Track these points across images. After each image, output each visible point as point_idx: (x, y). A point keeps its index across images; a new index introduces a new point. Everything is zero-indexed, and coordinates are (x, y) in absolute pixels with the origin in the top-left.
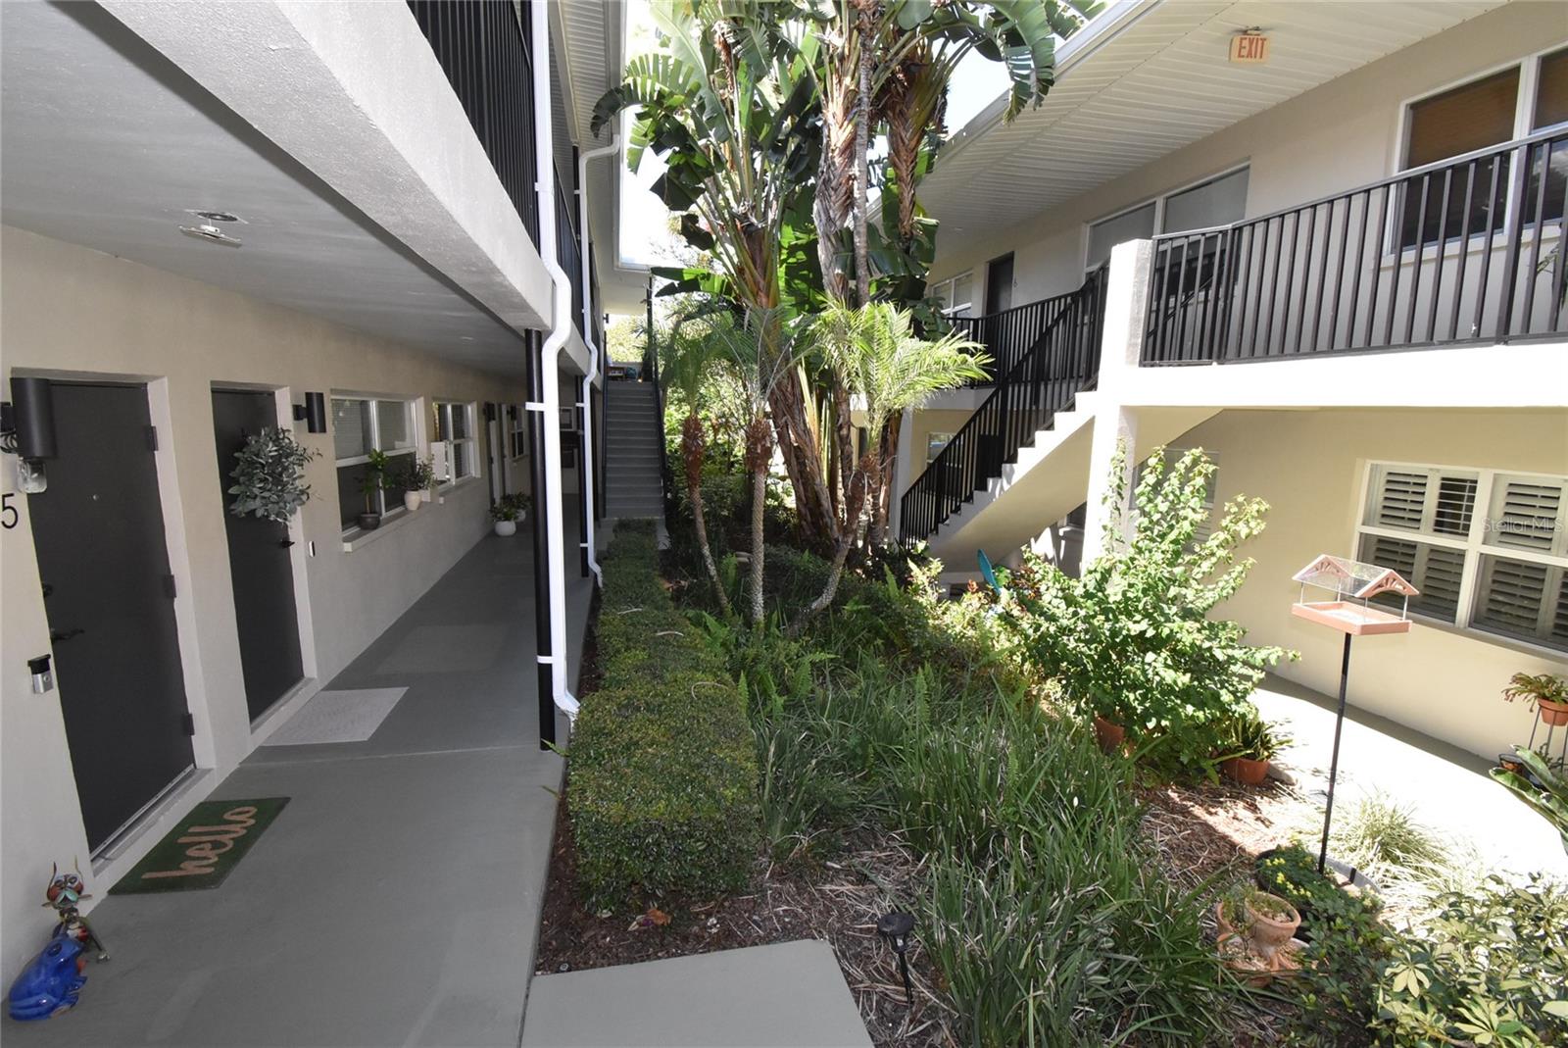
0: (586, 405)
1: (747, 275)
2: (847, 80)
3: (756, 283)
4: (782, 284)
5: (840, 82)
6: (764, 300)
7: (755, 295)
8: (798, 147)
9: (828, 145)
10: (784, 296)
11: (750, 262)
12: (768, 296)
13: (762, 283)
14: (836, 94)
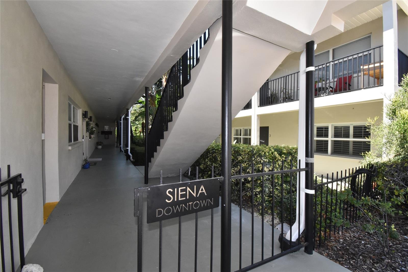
0: (122, 122)
1: (151, 102)
2: (166, 77)
3: (152, 103)
4: (156, 103)
5: (165, 77)
6: (154, 106)
7: (152, 105)
8: (159, 84)
9: (163, 85)
10: (156, 105)
11: (151, 100)
12: (154, 105)
13: (153, 103)
14: (164, 78)
